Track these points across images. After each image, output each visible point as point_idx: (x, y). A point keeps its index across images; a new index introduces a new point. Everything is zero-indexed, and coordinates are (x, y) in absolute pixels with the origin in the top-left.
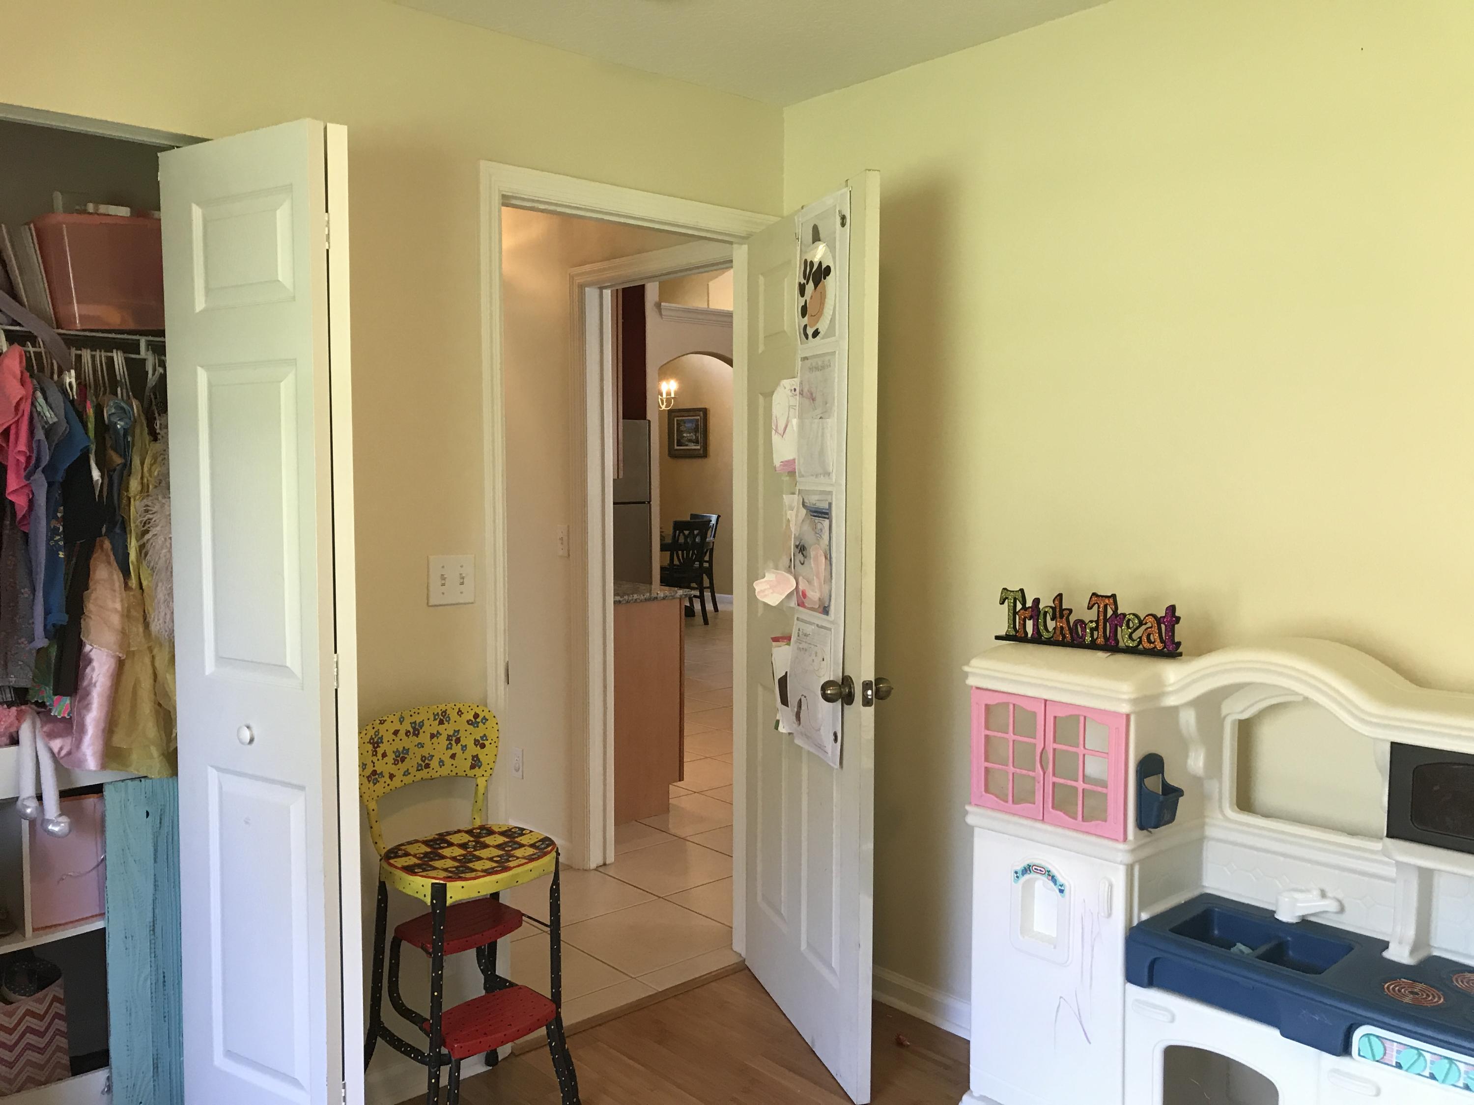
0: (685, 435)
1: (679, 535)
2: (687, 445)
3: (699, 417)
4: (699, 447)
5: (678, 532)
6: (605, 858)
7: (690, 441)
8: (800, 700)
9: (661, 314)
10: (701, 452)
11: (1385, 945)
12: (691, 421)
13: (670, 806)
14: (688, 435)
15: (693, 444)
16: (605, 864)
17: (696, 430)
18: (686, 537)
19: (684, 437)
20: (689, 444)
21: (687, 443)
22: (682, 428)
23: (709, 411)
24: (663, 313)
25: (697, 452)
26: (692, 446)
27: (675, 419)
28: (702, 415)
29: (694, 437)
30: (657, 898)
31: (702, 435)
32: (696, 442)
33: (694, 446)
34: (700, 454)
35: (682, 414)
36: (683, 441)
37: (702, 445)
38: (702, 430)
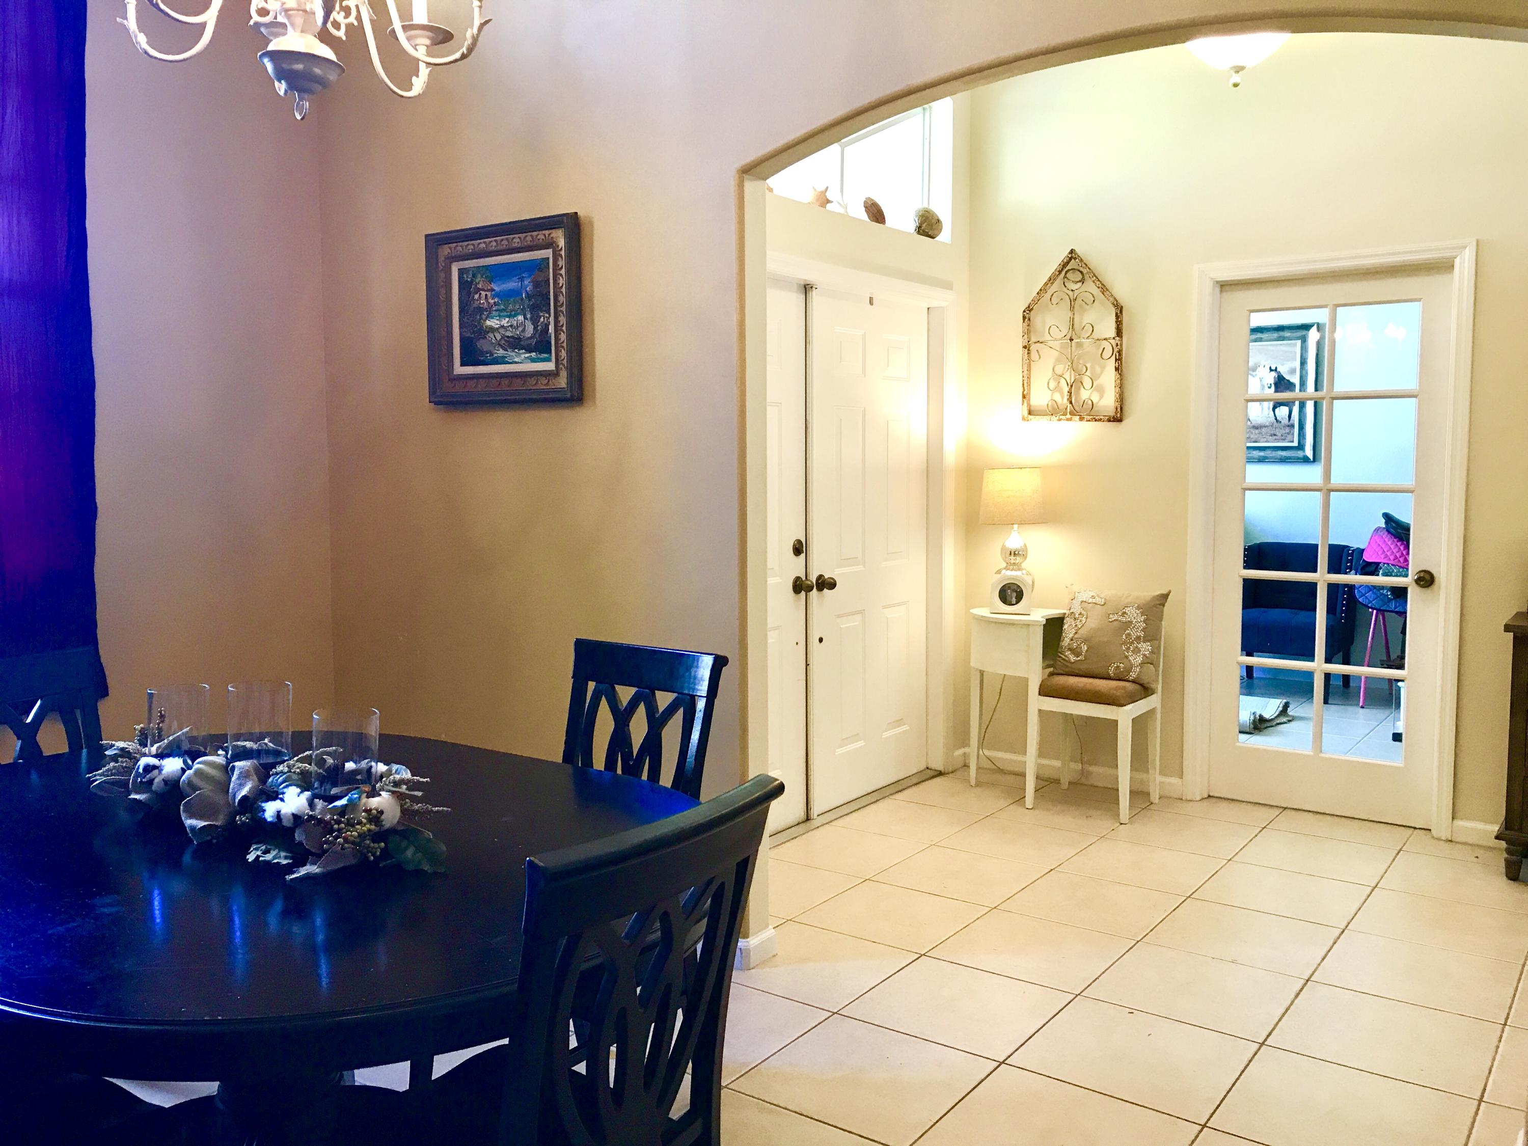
2: (502, 361)
3: (548, 253)
4: (550, 366)
10: (562, 382)
15: (524, 355)
17: (539, 301)
20: (511, 354)
21: (500, 352)
23: (591, 224)
25: (542, 384)
26: (525, 363)
27: (455, 269)
28: (562, 243)
29: (531, 329)
31: (563, 320)
32: (541, 346)
33: (533, 360)
34: (555, 391)
35: (481, 244)
36: (482, 345)
37: (563, 354)
38: (562, 299)
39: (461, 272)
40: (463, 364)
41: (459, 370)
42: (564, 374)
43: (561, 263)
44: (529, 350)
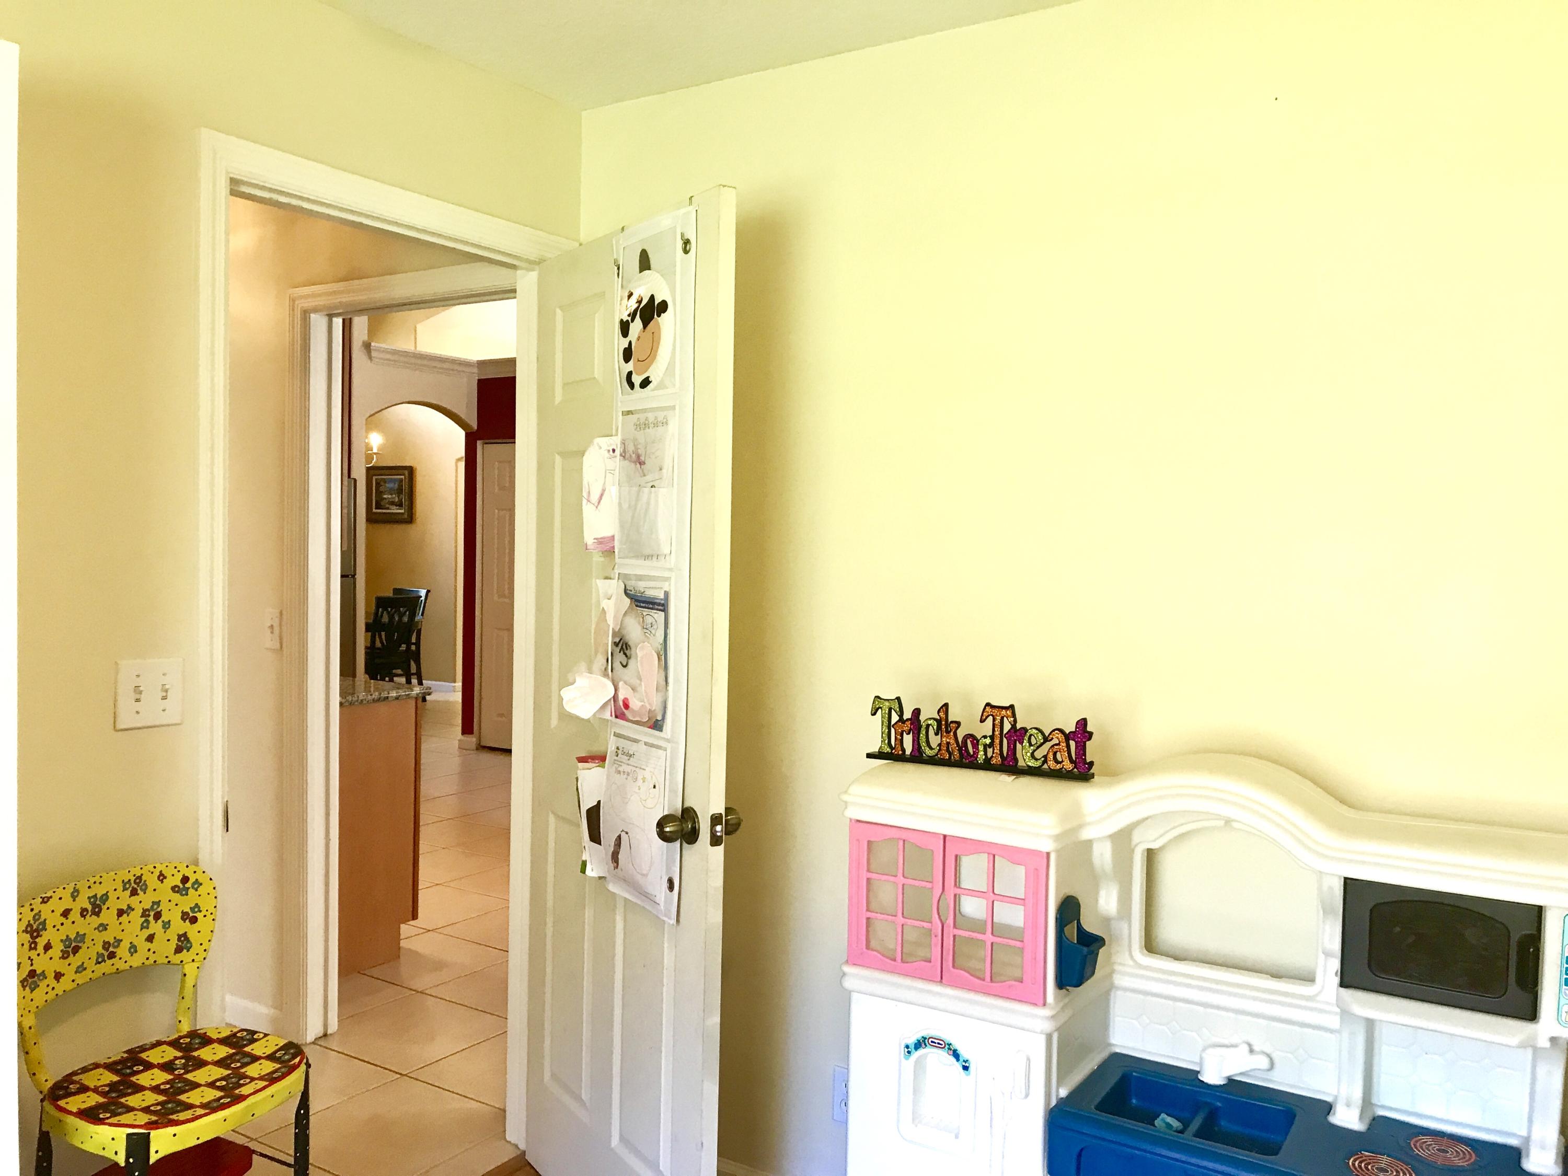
0: (385, 496)
1: (382, 613)
2: (388, 509)
3: (403, 477)
4: (402, 511)
5: (380, 610)
6: (326, 1026)
7: (393, 503)
8: (619, 837)
9: (370, 358)
10: (406, 516)
11: (1328, 1108)
12: (391, 481)
13: (402, 951)
14: (390, 496)
15: (395, 507)
16: (325, 1035)
17: (400, 491)
18: (391, 617)
19: (385, 499)
20: (391, 507)
21: (387, 506)
22: (382, 489)
23: (416, 469)
24: (374, 354)
25: (400, 517)
26: (395, 510)
27: (374, 478)
28: (407, 475)
29: (397, 500)
30: (399, 1076)
31: (406, 497)
32: (400, 505)
33: (397, 509)
34: (404, 519)
35: (382, 472)
36: (382, 503)
37: (406, 508)
38: (406, 491)
39: (376, 479)
40: (376, 509)
41: (374, 510)
42: (406, 514)
43: (407, 480)
44: (396, 506)
